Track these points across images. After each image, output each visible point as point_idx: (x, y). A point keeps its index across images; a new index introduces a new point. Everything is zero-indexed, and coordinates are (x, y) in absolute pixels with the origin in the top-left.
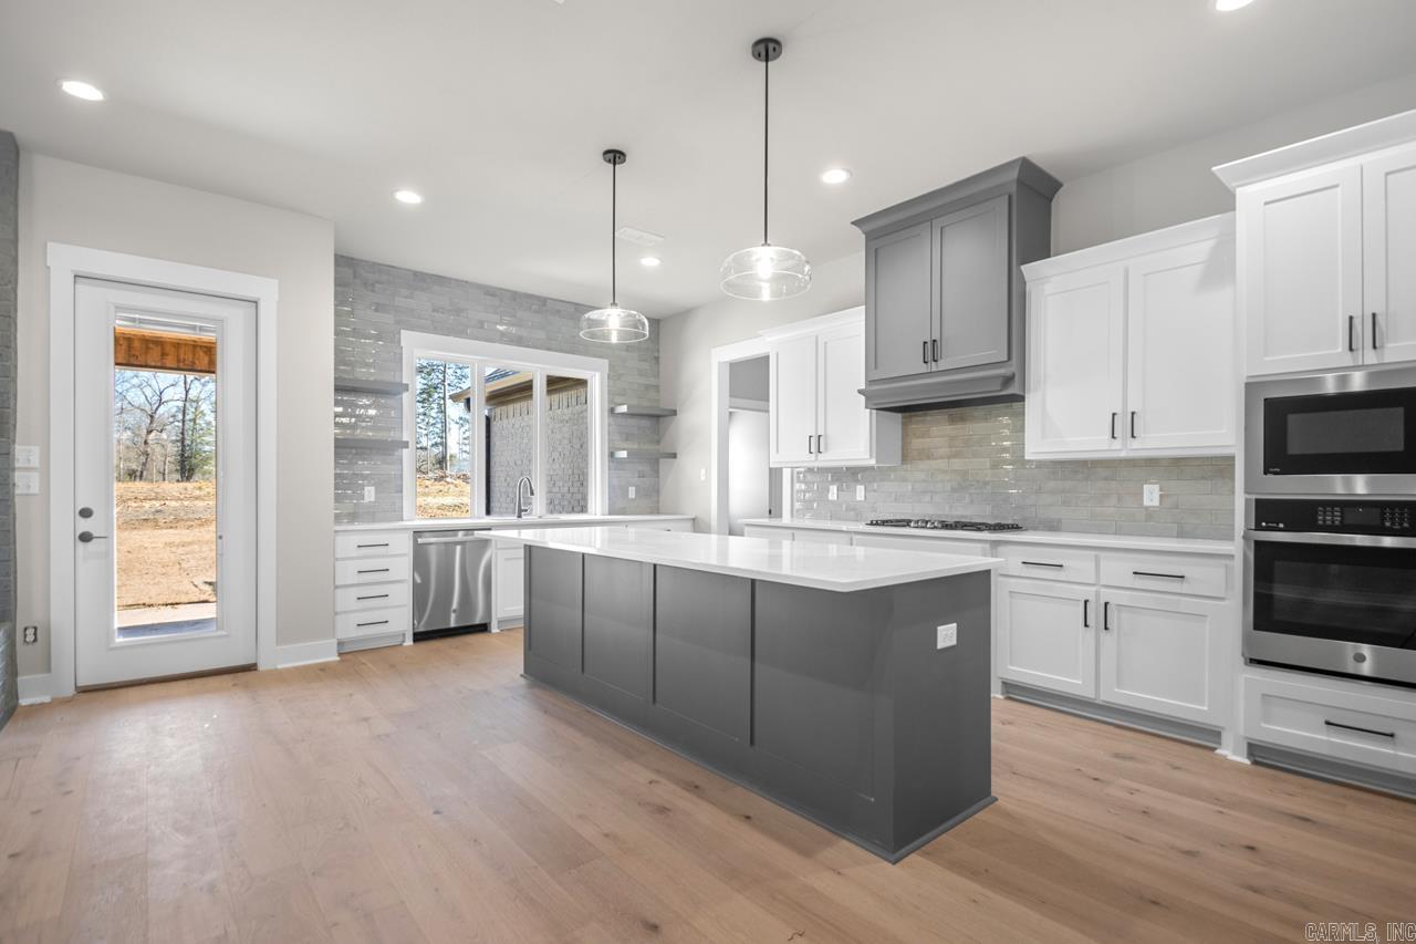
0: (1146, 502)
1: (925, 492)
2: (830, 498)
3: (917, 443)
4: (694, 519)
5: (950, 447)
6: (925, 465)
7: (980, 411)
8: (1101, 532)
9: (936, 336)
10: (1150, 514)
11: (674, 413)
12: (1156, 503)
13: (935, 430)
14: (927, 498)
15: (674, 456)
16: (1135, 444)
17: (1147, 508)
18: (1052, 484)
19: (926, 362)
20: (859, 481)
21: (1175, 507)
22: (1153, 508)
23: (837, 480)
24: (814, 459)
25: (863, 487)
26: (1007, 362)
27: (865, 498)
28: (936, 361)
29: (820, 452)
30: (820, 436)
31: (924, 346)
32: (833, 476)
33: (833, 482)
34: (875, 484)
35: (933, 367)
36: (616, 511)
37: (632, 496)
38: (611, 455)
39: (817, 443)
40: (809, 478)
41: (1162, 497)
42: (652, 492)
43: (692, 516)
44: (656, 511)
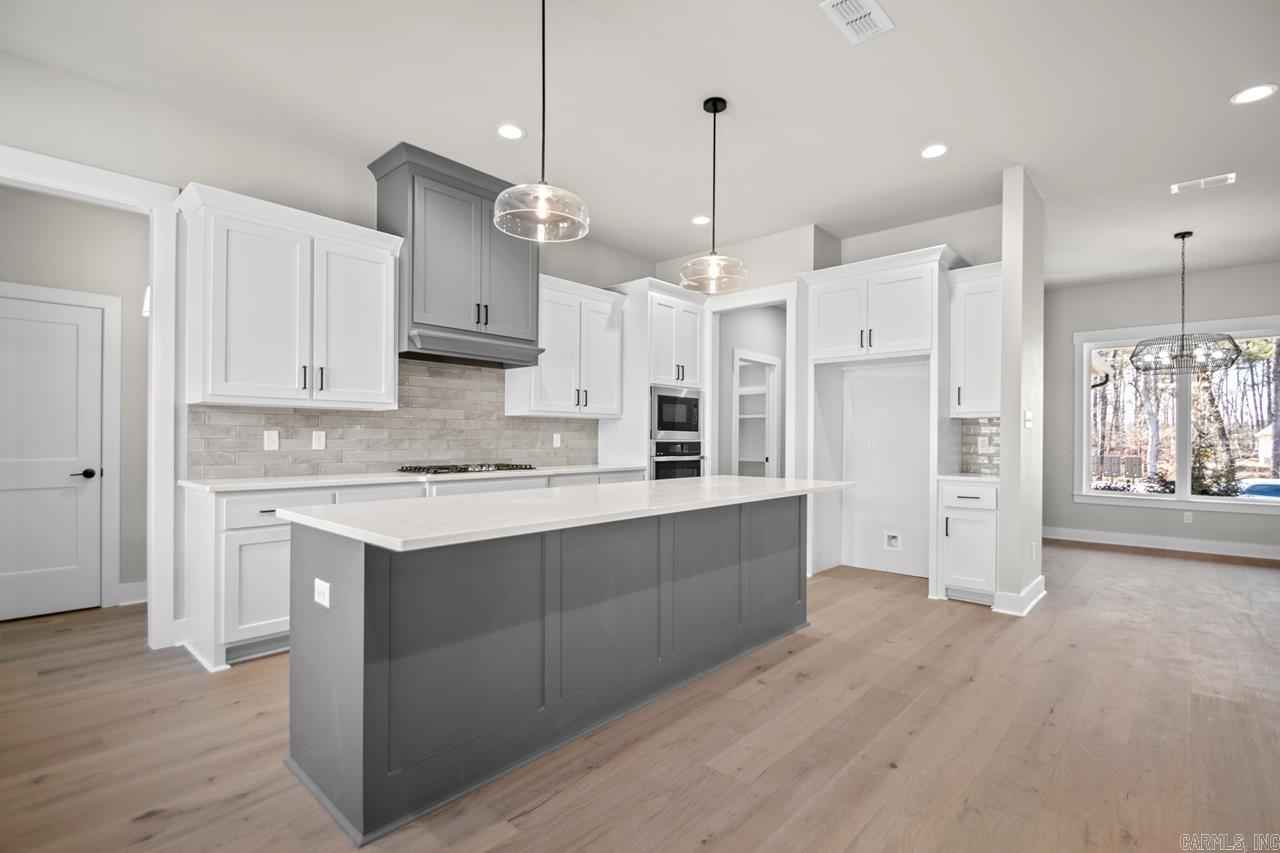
0: (555, 445)
1: (402, 440)
7: (456, 369)
9: (485, 300)
10: (564, 450)
12: (561, 445)
14: (406, 445)
17: (555, 448)
19: (478, 323)
20: (317, 427)
21: (567, 447)
22: (559, 449)
23: (277, 424)
24: (307, 397)
25: (324, 433)
26: (534, 342)
27: (326, 447)
28: (486, 324)
29: (322, 389)
30: (322, 369)
31: (476, 308)
32: (269, 419)
33: (270, 426)
34: (340, 431)
35: (482, 328)
39: (313, 377)
40: (218, 420)
41: (561, 441)
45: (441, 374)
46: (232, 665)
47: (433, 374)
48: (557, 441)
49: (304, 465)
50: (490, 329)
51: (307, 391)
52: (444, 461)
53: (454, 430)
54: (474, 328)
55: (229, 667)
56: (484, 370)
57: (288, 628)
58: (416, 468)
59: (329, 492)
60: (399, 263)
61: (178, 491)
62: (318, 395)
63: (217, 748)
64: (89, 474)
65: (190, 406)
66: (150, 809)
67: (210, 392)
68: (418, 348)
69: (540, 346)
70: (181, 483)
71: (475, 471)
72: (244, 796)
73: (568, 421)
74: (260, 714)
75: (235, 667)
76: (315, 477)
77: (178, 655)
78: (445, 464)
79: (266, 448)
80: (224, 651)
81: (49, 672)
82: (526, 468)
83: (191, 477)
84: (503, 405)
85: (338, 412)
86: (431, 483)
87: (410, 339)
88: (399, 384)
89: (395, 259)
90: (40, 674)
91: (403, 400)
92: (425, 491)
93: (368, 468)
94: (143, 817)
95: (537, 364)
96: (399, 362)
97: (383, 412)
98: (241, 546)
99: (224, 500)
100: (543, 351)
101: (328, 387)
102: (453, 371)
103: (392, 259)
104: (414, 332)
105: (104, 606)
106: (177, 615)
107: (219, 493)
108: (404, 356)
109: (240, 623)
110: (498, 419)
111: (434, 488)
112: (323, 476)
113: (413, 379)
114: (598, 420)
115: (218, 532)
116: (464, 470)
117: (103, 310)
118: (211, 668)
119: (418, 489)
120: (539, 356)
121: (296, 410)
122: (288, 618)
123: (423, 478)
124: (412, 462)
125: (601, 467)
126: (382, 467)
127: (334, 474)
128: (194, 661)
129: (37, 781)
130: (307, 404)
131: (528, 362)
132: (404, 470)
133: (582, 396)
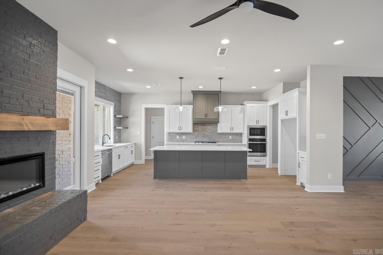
2: (177, 138)
3: (196, 129)
4: (135, 144)
5: (202, 130)
6: (197, 132)
8: (224, 142)
9: (207, 113)
10: (230, 140)
11: (128, 117)
12: (231, 138)
13: (199, 127)
15: (128, 128)
16: (233, 131)
18: (218, 136)
20: (184, 135)
23: (178, 135)
24: (180, 131)
26: (218, 119)
27: (185, 138)
31: (205, 114)
34: (187, 136)
36: (115, 142)
37: (117, 138)
38: (115, 128)
39: (180, 128)
40: (172, 134)
41: (232, 138)
42: (120, 137)
43: (135, 143)
44: (120, 142)
48: (230, 137)
49: (182, 141)
50: (208, 118)
54: (205, 118)
60: (193, 109)
65: (168, 133)
68: (197, 122)
83: (169, 142)
84: (217, 131)
85: (186, 133)
91: (194, 131)
96: (193, 125)
101: (182, 129)
110: (216, 133)
114: (242, 133)
121: (180, 133)
127: (186, 142)
133: (232, 128)
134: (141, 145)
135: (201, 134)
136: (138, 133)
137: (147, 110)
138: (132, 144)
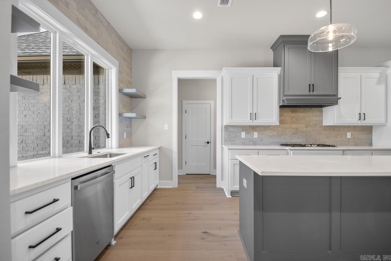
0: (348, 137)
1: (282, 135)
4: (159, 148)
5: (291, 120)
6: (285, 125)
9: (313, 83)
11: (145, 98)
14: (283, 137)
15: (145, 118)
16: (364, 122)
17: (348, 139)
19: (309, 91)
20: (255, 131)
21: (354, 138)
22: (349, 139)
23: (245, 130)
24: (252, 122)
25: (257, 133)
26: (336, 95)
27: (258, 137)
28: (313, 91)
29: (255, 119)
30: (255, 113)
31: (309, 86)
32: (243, 129)
33: (243, 131)
34: (262, 132)
35: (312, 93)
36: (121, 146)
37: (125, 137)
38: (120, 115)
39: (253, 116)
40: (231, 129)
41: (351, 135)
42: (130, 135)
43: (159, 146)
44: (131, 145)
45: (296, 112)
46: (232, 196)
47: (292, 112)
48: (349, 135)
49: (252, 142)
50: (315, 93)
51: (251, 120)
52: (297, 142)
53: (301, 131)
54: (308, 93)
55: (231, 197)
56: (313, 108)
57: (239, 190)
58: (285, 144)
59: (257, 151)
60: (280, 76)
61: (222, 147)
62: (255, 121)
63: (224, 220)
64: (208, 143)
65: (225, 126)
66: (206, 231)
67: (228, 122)
68: (286, 103)
69: (339, 96)
70: (223, 146)
71: (308, 146)
72: (226, 237)
73: (355, 127)
74: (235, 213)
75: (233, 197)
76: (254, 146)
77: (222, 190)
78: (297, 143)
79: (242, 137)
80: (230, 192)
81: (198, 188)
82: (332, 146)
83: (225, 144)
84: (322, 122)
85: (261, 126)
86: (291, 150)
87: (283, 101)
88: (280, 116)
89: (278, 75)
90: (196, 188)
91: (281, 122)
92: (288, 152)
93: (270, 144)
94: (204, 232)
95: (337, 104)
96: (280, 109)
97: (275, 126)
98: (234, 164)
99: (230, 151)
100: (340, 98)
101: (257, 118)
102: (300, 110)
103: (277, 75)
104: (284, 98)
105: (211, 174)
106: (222, 180)
107: (229, 149)
108: (281, 107)
109: (234, 186)
110: (320, 127)
111: (292, 152)
112: (257, 146)
113: (285, 114)
114: (372, 126)
115: (229, 160)
116: (304, 146)
117: (210, 104)
118: (227, 196)
119: (286, 151)
120: (339, 101)
121: (250, 126)
122: (239, 187)
123: (287, 148)
124: (285, 142)
125: (374, 147)
126: (275, 144)
127: (260, 145)
128: (225, 193)
129: (189, 214)
130: (252, 124)
131: (333, 104)
132: (282, 145)
133: (362, 116)
134: (171, 151)
135: (290, 128)
136: (166, 127)
137: (181, 82)
138: (155, 150)
